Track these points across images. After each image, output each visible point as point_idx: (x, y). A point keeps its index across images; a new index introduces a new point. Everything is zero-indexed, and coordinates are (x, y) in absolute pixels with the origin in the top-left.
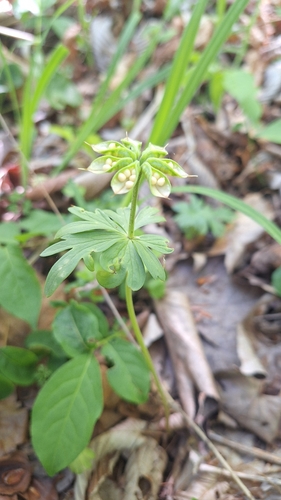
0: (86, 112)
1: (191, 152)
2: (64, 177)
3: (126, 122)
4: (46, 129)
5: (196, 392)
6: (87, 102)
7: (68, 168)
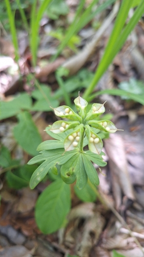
0: (71, 17)
1: (134, 45)
2: (58, 62)
3: (95, 24)
4: (48, 30)
5: (123, 195)
6: (72, 11)
7: (60, 56)
